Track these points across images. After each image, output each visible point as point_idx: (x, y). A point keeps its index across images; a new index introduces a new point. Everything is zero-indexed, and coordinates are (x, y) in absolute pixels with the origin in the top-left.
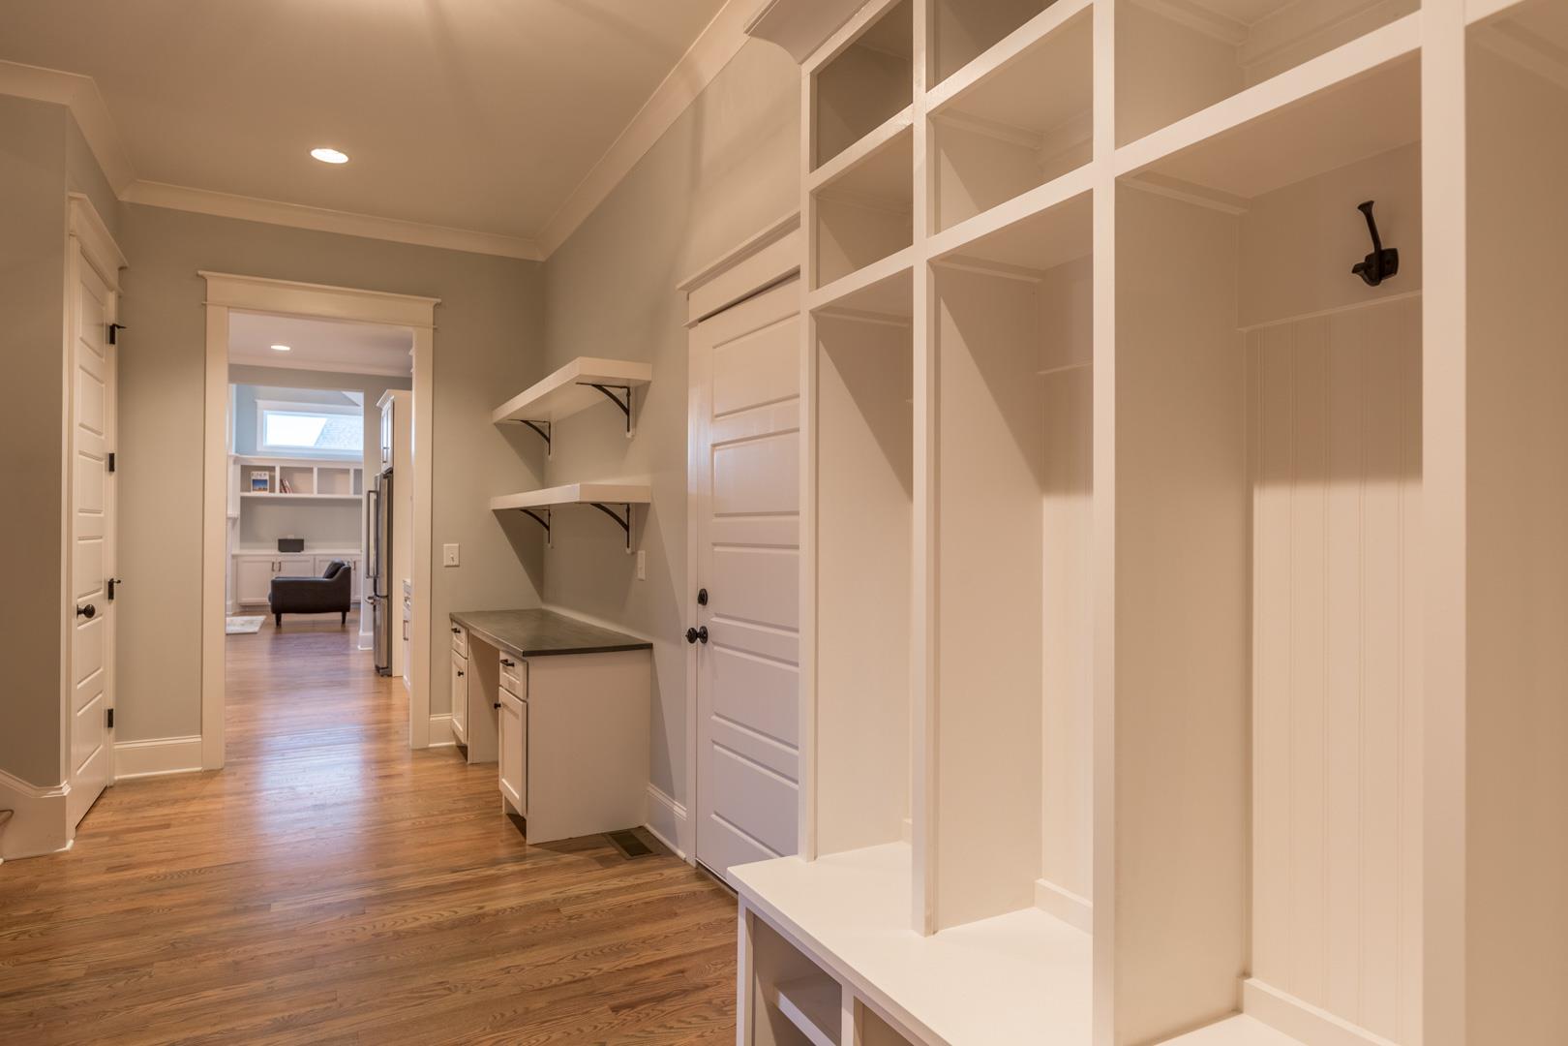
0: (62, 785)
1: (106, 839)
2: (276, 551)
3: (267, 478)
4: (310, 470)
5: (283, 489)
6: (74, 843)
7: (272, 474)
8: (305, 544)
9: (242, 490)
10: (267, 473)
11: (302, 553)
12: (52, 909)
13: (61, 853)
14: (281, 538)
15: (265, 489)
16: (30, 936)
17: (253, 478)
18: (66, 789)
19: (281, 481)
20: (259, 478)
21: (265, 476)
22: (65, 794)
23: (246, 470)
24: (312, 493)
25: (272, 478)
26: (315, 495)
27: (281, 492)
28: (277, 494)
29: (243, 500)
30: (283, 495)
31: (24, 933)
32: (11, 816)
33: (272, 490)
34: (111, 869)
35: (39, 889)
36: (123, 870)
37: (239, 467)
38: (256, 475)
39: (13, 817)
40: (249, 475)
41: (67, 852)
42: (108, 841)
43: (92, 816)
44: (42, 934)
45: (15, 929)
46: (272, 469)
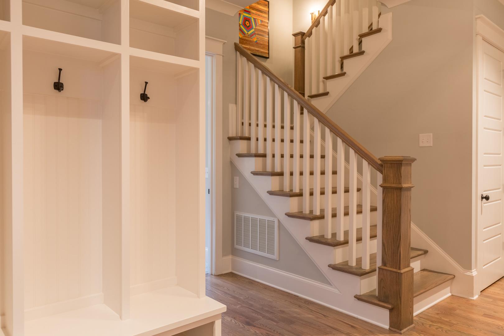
0: (472, 271)
1: (491, 300)
6: (478, 297)
12: (454, 322)
13: (472, 300)
16: (442, 330)
18: (474, 273)
22: (473, 275)
31: (441, 328)
32: (454, 278)
34: (485, 315)
35: (456, 312)
36: (488, 317)
39: (455, 278)
41: (473, 300)
42: (491, 301)
43: (492, 288)
44: (446, 332)
45: (439, 325)
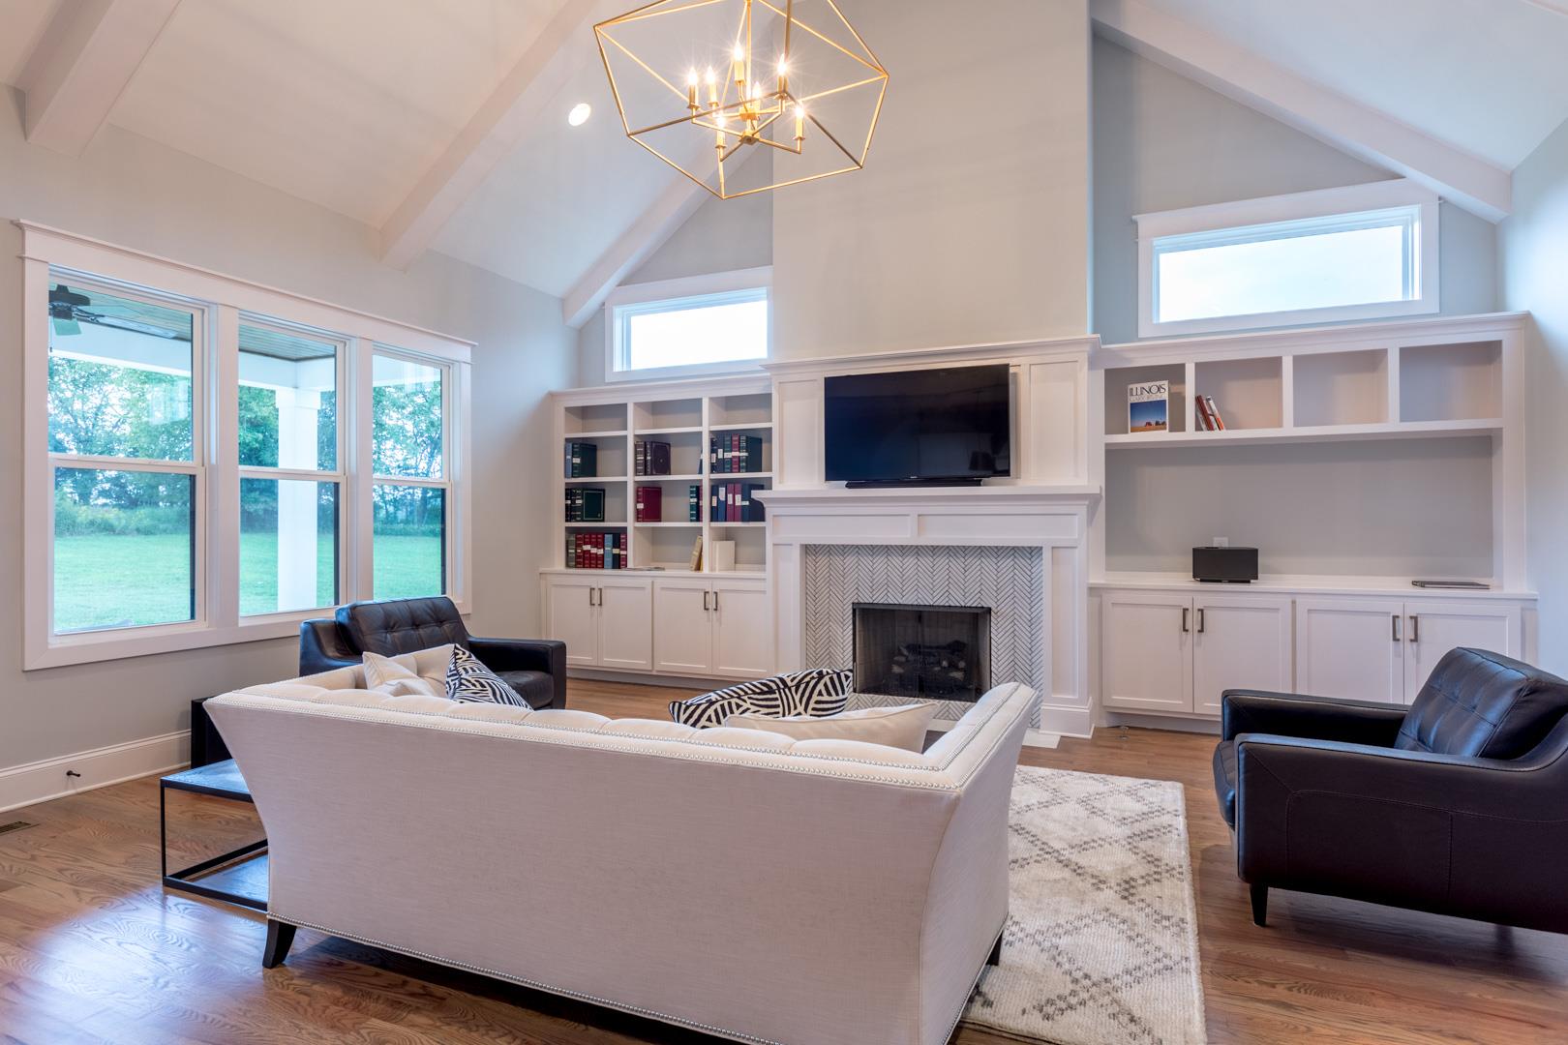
2: (1184, 580)
3: (1165, 396)
4: (1272, 366)
5: (1205, 419)
7: (1176, 389)
8: (1261, 560)
9: (1109, 431)
10: (1165, 384)
11: (1254, 586)
14: (1202, 544)
15: (1160, 425)
17: (1133, 399)
19: (1199, 400)
20: (1145, 398)
21: (1161, 391)
23: (1117, 380)
24: (1280, 425)
25: (1178, 399)
26: (1289, 429)
27: (1198, 428)
28: (1190, 434)
29: (1113, 454)
30: (1205, 435)
33: (1179, 425)
37: (1100, 376)
38: (1142, 392)
40: (1124, 393)
46: (1175, 373)
